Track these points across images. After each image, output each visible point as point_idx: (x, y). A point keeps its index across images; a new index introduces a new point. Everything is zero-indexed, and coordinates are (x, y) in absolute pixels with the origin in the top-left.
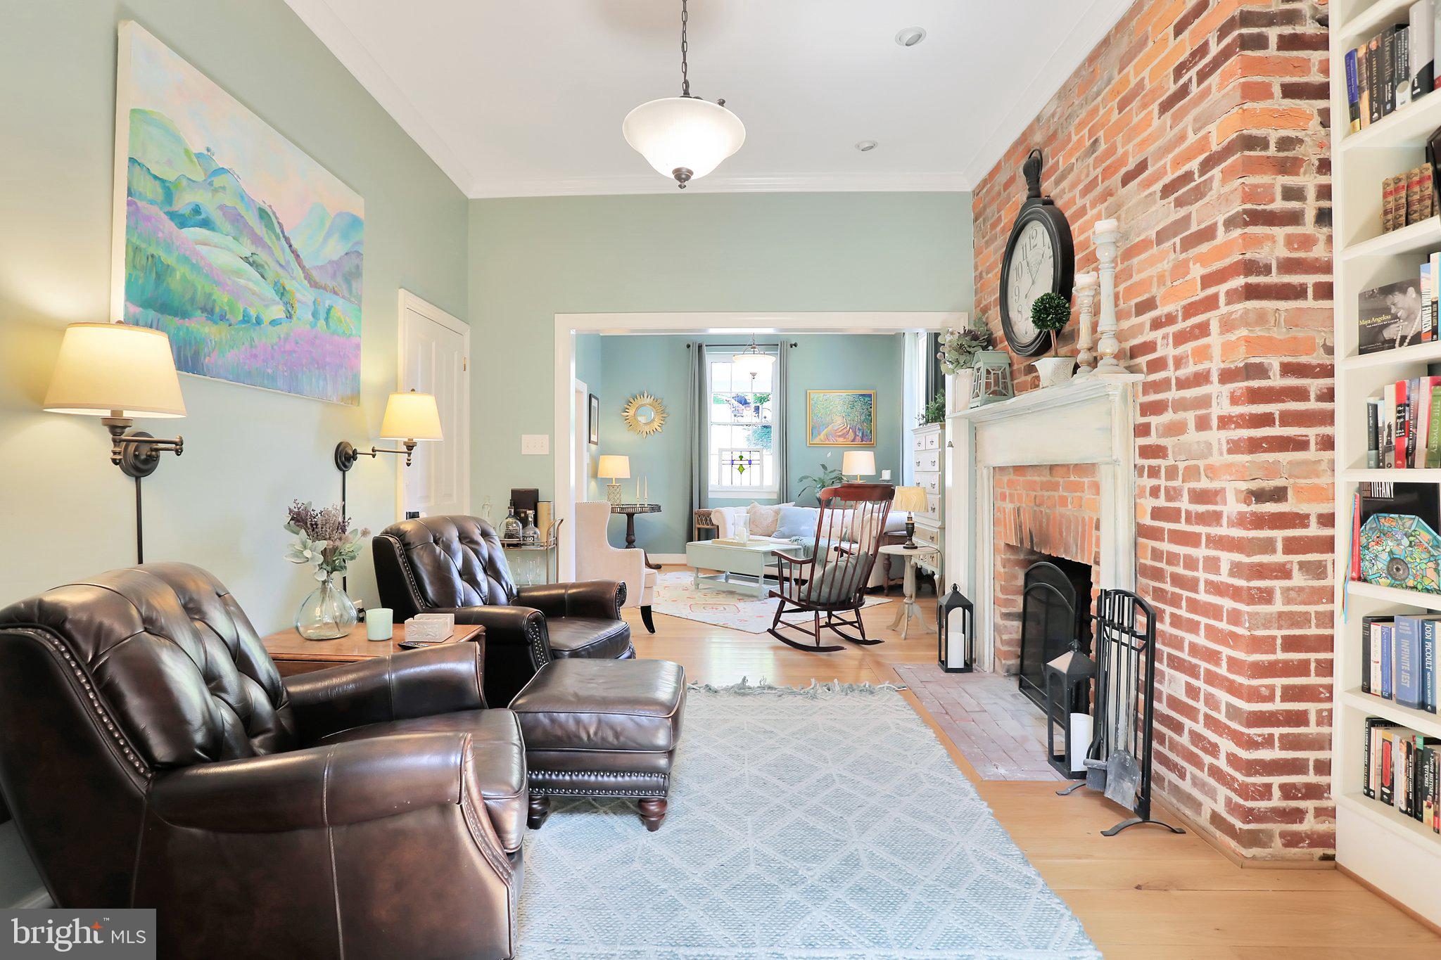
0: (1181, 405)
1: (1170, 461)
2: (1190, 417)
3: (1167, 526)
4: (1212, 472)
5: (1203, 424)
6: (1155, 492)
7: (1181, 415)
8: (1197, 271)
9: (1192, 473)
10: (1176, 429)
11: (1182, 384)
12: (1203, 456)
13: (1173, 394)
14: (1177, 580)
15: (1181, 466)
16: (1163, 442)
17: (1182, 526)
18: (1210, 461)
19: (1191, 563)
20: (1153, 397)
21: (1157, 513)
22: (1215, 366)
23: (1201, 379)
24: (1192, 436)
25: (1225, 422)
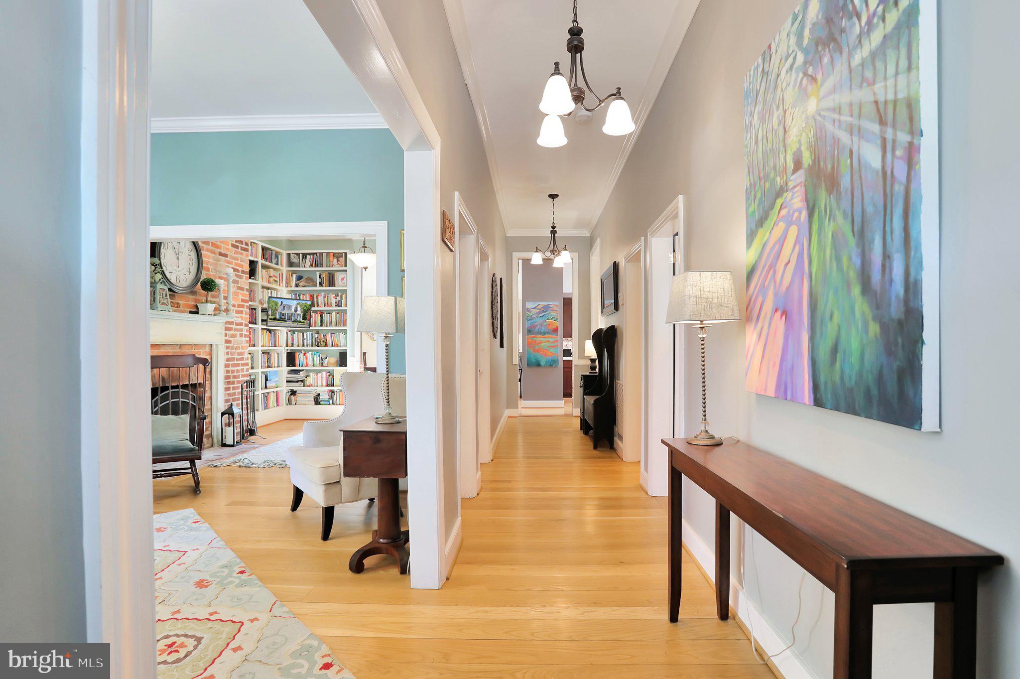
0: (236, 330)
1: (232, 345)
2: (238, 333)
3: (231, 363)
4: (243, 348)
5: (241, 335)
6: (228, 353)
7: (236, 332)
8: (241, 297)
9: (237, 348)
10: (234, 336)
11: (237, 324)
12: (241, 344)
13: (234, 326)
14: (235, 377)
15: (235, 346)
16: (230, 339)
17: (235, 362)
18: (242, 345)
19: (238, 371)
20: (228, 326)
21: (228, 360)
22: (244, 322)
23: (241, 324)
24: (238, 338)
25: (246, 336)
